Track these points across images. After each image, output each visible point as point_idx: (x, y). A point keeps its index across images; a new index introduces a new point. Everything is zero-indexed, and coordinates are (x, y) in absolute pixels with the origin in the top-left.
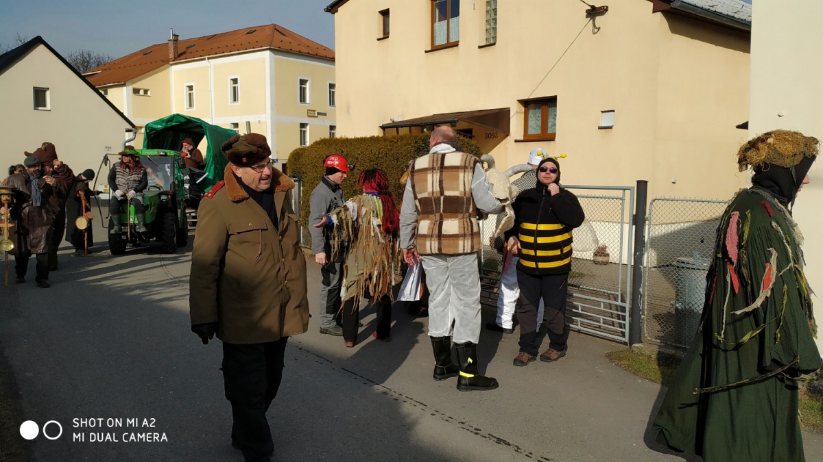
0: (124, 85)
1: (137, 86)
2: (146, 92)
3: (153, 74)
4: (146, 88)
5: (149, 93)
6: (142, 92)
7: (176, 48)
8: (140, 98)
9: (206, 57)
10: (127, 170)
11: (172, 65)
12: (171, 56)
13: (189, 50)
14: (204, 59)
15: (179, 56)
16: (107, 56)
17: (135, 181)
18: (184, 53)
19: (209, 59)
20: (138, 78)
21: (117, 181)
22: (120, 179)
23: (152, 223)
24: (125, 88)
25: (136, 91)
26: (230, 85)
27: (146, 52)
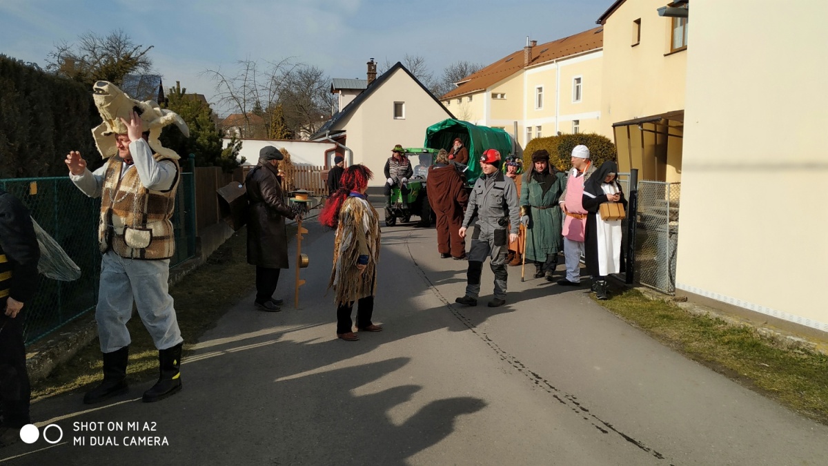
0: (485, 91)
1: (495, 91)
2: (502, 95)
3: (508, 80)
4: (503, 92)
5: (505, 96)
6: (499, 96)
7: (530, 53)
8: (498, 102)
9: (554, 60)
10: (397, 163)
11: (526, 69)
12: (526, 61)
13: (542, 55)
14: (553, 62)
15: (533, 61)
16: (480, 65)
17: (402, 170)
18: (538, 58)
19: (557, 61)
20: (497, 83)
21: (390, 170)
22: (392, 170)
23: (413, 203)
24: (485, 94)
25: (494, 96)
26: (573, 84)
27: (508, 60)
